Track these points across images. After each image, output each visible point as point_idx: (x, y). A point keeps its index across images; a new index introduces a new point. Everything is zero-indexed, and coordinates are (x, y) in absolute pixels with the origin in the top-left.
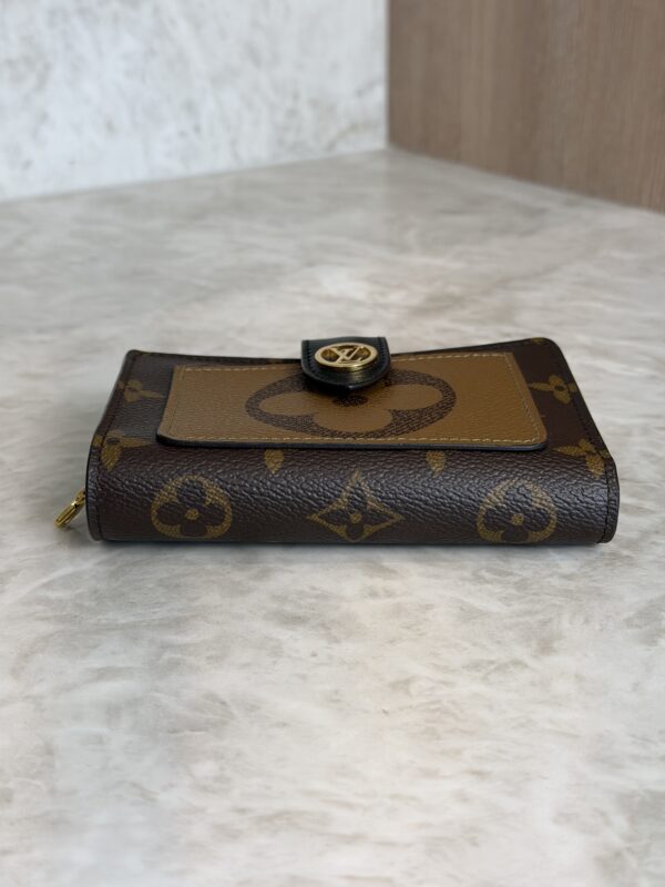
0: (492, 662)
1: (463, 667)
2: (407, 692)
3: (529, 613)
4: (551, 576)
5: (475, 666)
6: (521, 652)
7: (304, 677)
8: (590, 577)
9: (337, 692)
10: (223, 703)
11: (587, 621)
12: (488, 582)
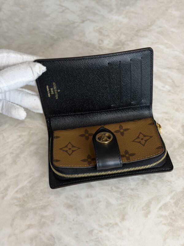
0: (111, 224)
1: (105, 225)
2: (92, 235)
3: (122, 204)
4: (128, 189)
5: (107, 225)
6: (118, 220)
7: (70, 228)
8: (137, 189)
9: (77, 234)
10: (54, 238)
11: (134, 208)
12: (114, 191)
